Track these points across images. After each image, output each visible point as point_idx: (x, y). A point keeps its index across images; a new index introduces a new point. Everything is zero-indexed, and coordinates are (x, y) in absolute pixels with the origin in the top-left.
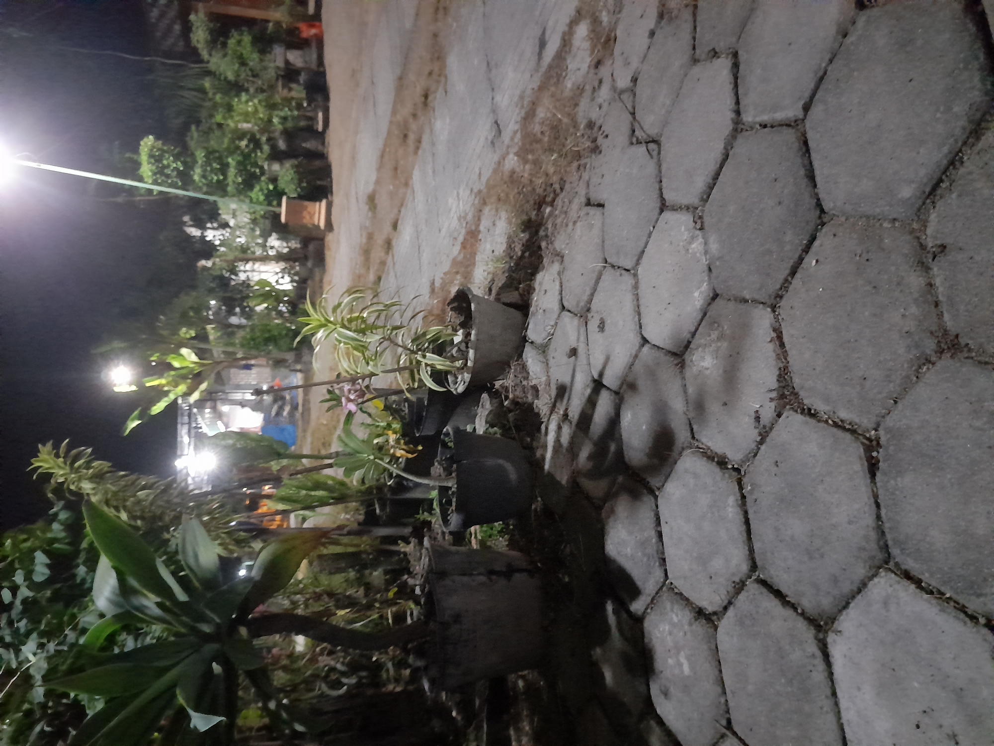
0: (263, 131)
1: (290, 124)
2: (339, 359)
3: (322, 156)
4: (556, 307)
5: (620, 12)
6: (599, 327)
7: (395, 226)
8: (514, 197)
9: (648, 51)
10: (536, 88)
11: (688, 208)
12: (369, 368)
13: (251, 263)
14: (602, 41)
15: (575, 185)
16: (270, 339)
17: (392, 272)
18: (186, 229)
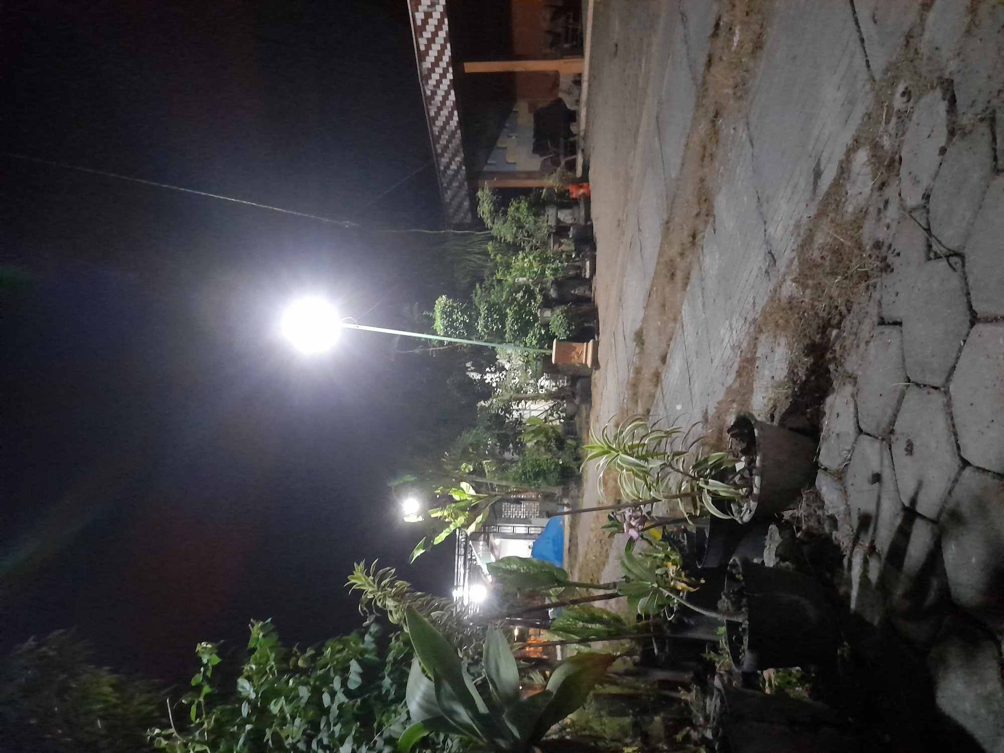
0: (536, 283)
1: (560, 275)
2: (622, 485)
3: (589, 301)
4: (851, 430)
5: (903, 134)
6: (906, 449)
7: (664, 359)
8: (794, 323)
9: (940, 167)
10: (813, 216)
12: (651, 493)
13: (523, 402)
14: (886, 163)
15: (864, 305)
16: (540, 474)
17: (661, 405)
18: (468, 373)
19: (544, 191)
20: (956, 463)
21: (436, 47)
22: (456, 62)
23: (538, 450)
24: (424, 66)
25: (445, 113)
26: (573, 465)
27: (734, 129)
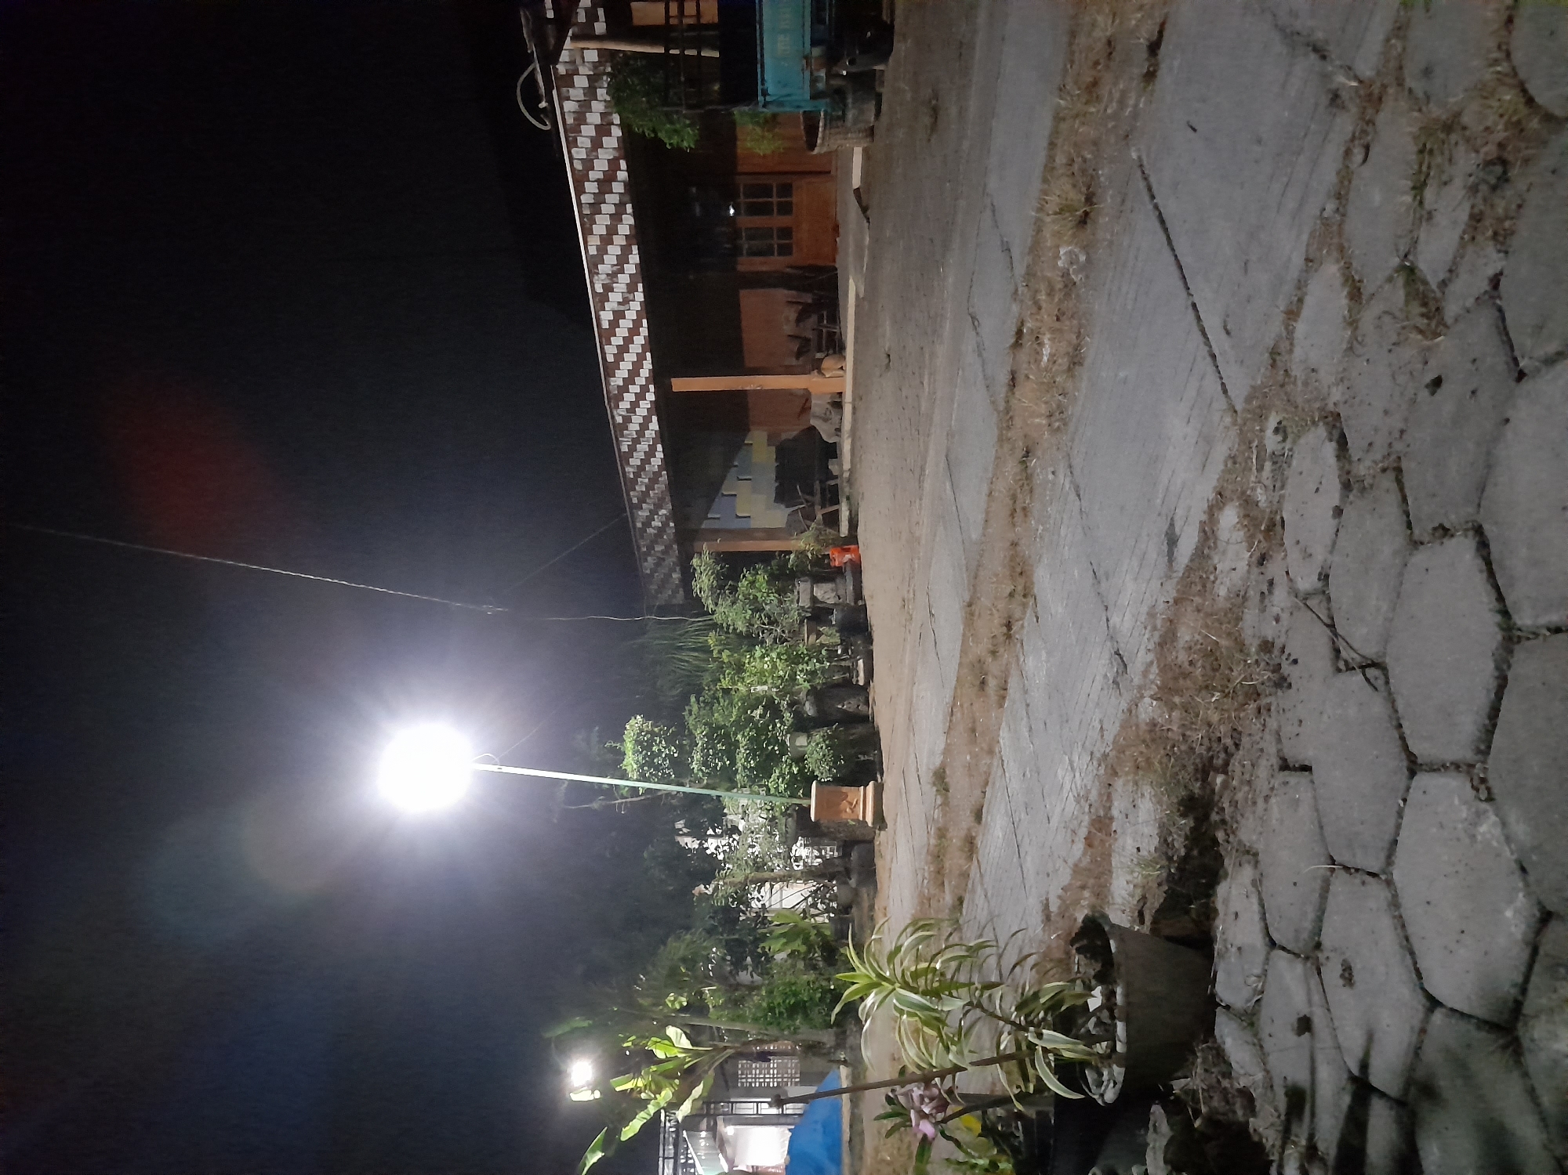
0: (782, 694)
1: (819, 681)
2: (903, 1043)
3: (866, 720)
4: (1258, 940)
5: (1283, 487)
6: (1342, 976)
7: (978, 816)
8: (1160, 763)
9: (1337, 535)
10: (1171, 601)
11: (1457, 766)
12: (951, 1057)
13: (767, 885)
14: (1263, 528)
15: (1257, 738)
16: (798, 1008)
17: (979, 890)
18: (679, 839)
19: (792, 556)
20: (1419, 1003)
21: (630, 357)
22: (660, 377)
23: (794, 966)
24: (612, 384)
25: (643, 447)
27: (1053, 473)
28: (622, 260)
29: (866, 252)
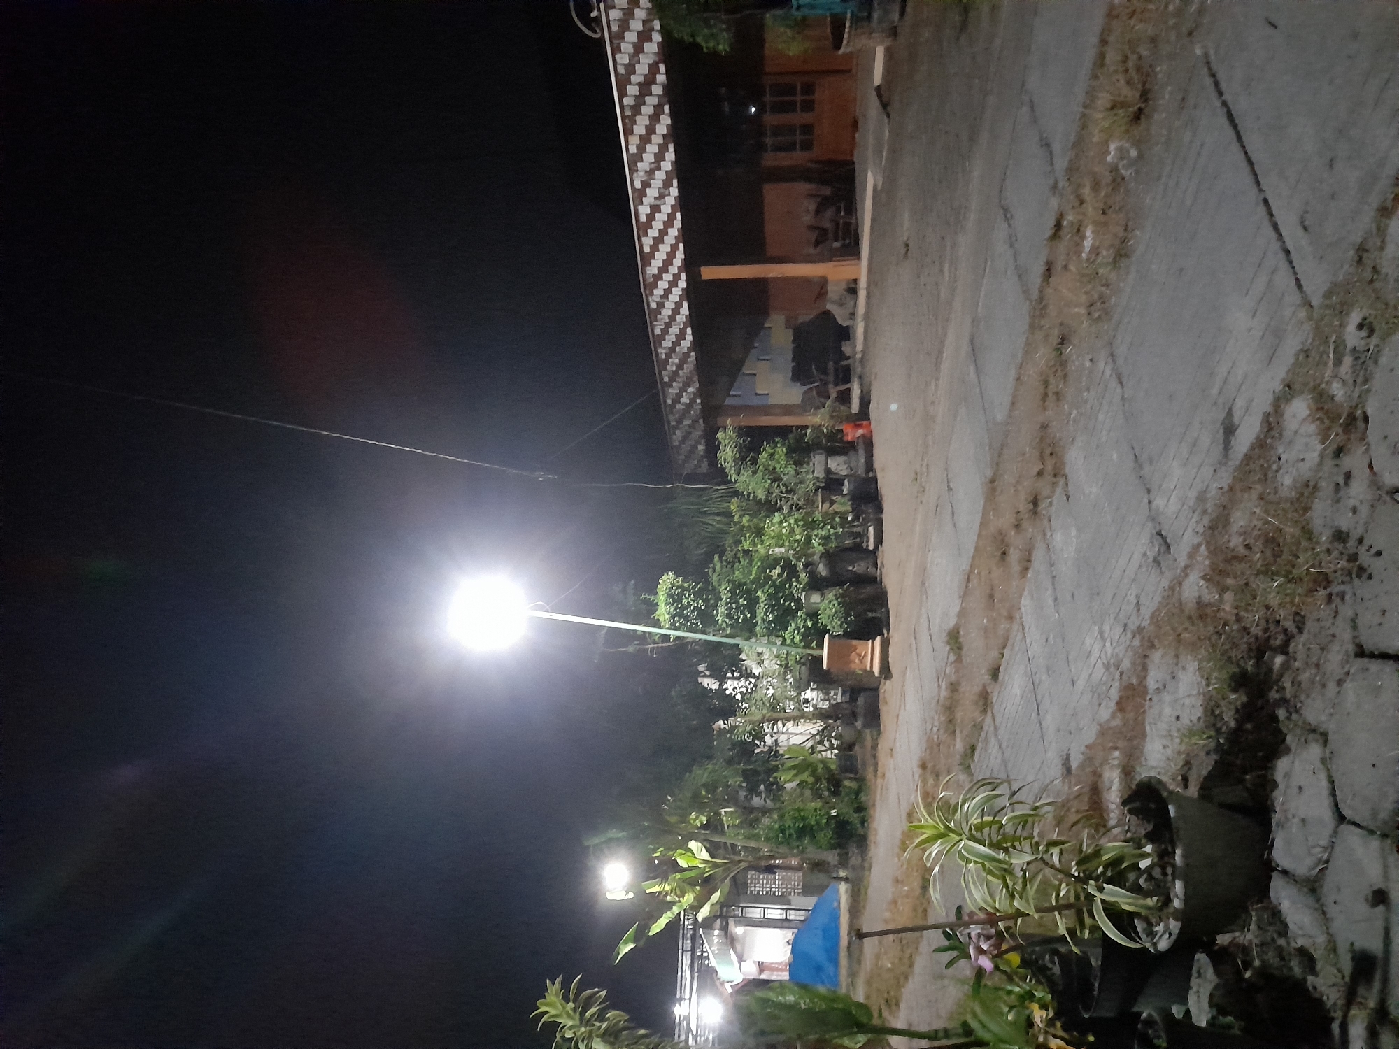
0: (798, 556)
1: (832, 544)
3: (873, 580)
4: (1327, 815)
5: (1366, 381)
7: (995, 673)
8: (1209, 640)
10: (1226, 488)
12: (1015, 904)
13: (780, 723)
14: (1341, 421)
15: (1327, 623)
16: (806, 831)
17: (993, 740)
18: (700, 680)
19: (809, 431)
21: (664, 249)
22: (690, 265)
23: (802, 794)
24: (648, 272)
25: (674, 330)
26: (854, 818)
27: (1091, 360)
28: (660, 157)
29: (886, 146)
